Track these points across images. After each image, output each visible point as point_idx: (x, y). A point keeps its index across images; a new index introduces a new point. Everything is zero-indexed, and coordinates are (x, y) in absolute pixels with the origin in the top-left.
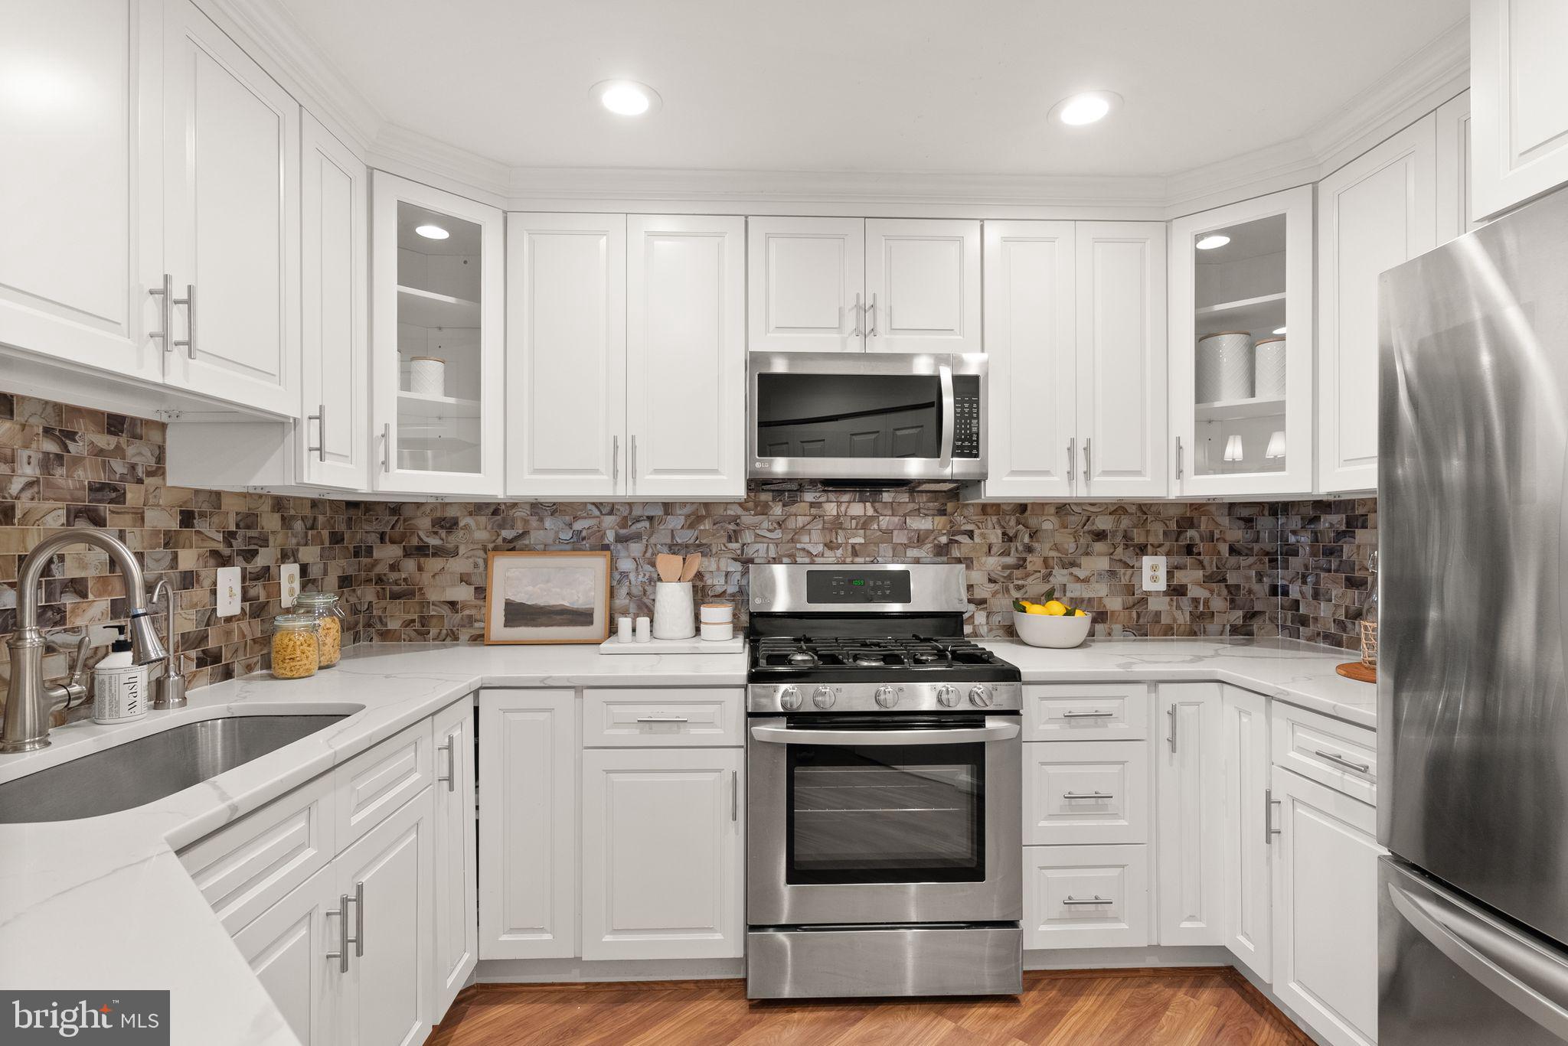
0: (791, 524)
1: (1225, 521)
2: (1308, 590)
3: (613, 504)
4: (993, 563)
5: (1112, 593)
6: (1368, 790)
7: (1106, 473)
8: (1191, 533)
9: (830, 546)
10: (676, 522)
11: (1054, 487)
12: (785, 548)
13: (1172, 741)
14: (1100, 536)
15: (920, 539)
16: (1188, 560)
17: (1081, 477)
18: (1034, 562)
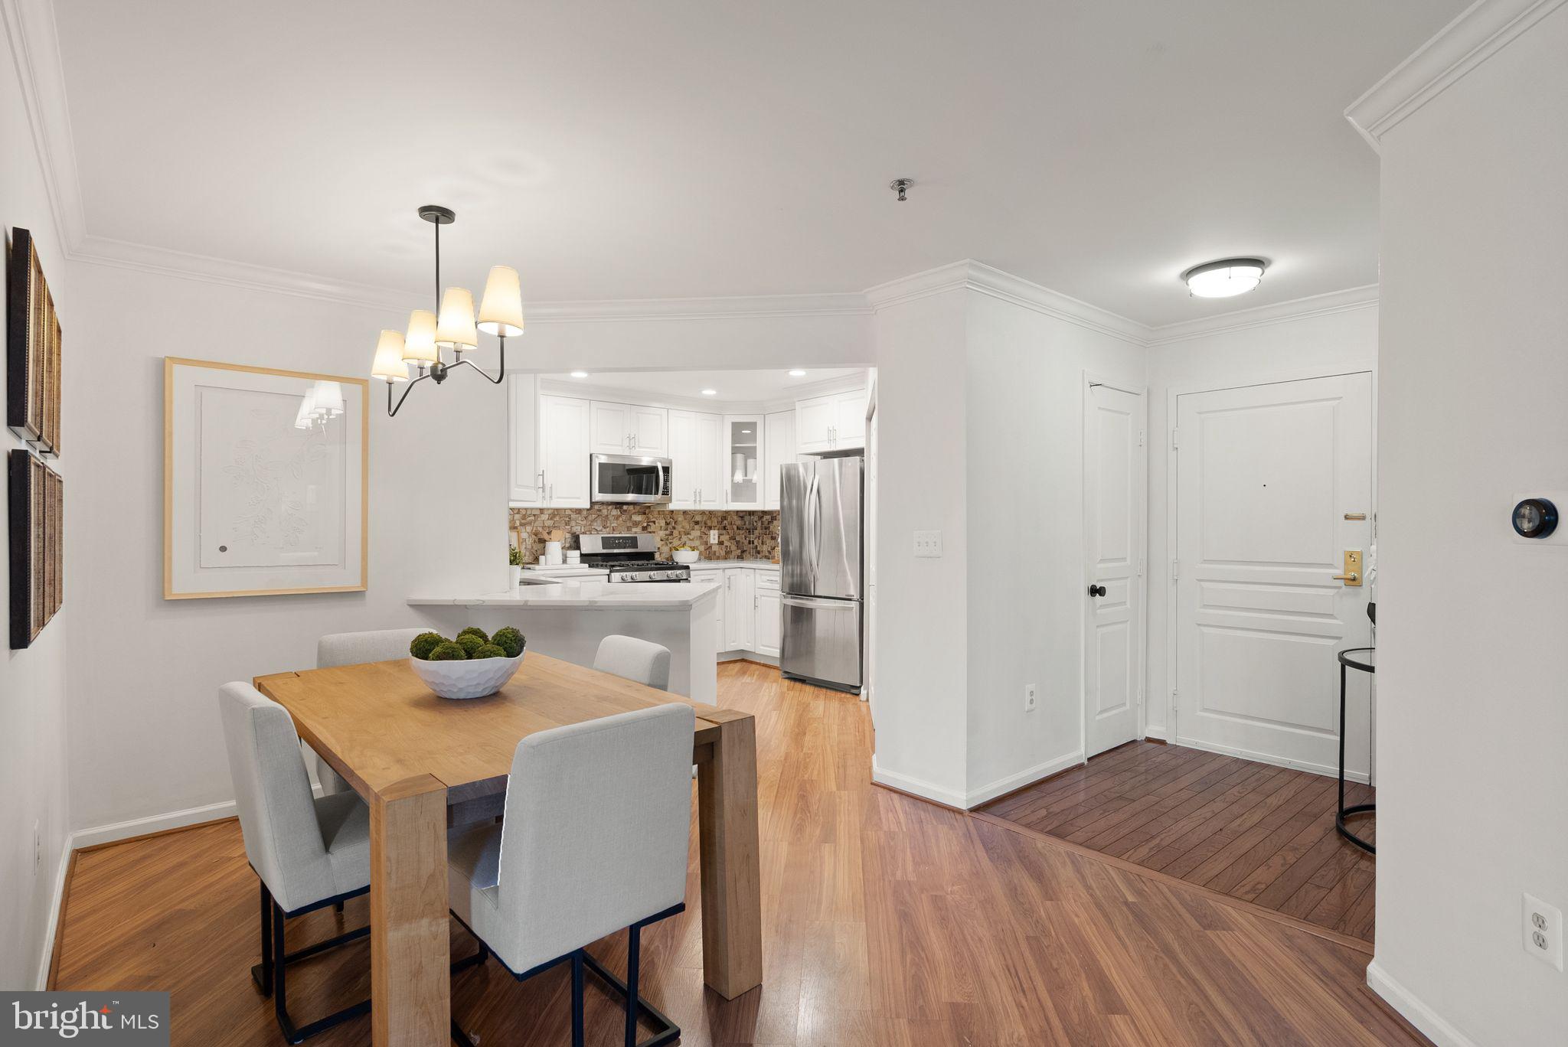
0: (590, 518)
1: (735, 517)
2: (760, 541)
3: (519, 509)
4: (662, 533)
5: (701, 544)
6: (778, 586)
7: (705, 501)
8: (725, 522)
9: (605, 527)
10: (545, 517)
11: (689, 505)
12: (587, 528)
13: (729, 587)
14: (697, 523)
15: (636, 524)
16: (724, 532)
17: (698, 502)
18: (676, 533)
